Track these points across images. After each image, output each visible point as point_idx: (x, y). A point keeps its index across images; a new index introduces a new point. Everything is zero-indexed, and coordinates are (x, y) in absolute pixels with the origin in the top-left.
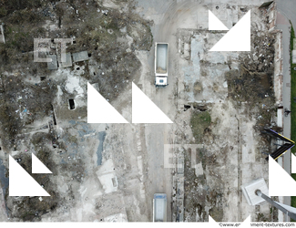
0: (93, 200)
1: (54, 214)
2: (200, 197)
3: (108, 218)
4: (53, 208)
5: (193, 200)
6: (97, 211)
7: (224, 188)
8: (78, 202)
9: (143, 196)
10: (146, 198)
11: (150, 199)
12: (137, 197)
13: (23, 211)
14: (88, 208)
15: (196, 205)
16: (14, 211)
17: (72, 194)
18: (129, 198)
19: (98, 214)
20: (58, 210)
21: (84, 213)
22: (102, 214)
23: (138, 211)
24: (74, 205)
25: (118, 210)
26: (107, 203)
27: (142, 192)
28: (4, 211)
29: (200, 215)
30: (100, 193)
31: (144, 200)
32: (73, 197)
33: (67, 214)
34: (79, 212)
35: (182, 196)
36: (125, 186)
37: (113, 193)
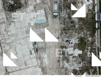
0: (33, 5)
1: (20, 9)
2: (69, 4)
3: (38, 11)
4: (20, 8)
5: (66, 5)
6: (34, 9)
7: (77, 1)
8: (28, 6)
9: (50, 5)
10: (51, 5)
11: (52, 5)
12: (48, 5)
13: (10, 9)
14: (31, 8)
15: (67, 7)
16: (7, 9)
17: (26, 3)
18: (45, 5)
19: (35, 10)
20: (21, 8)
21: (30, 9)
22: (36, 10)
23: (48, 9)
24: (27, 7)
25: (41, 9)
26: (38, 6)
27: (49, 3)
28: (3, 9)
29: (69, 10)
30: (35, 3)
31: (50, 6)
32: (26, 4)
33: (24, 10)
34: (28, 9)
35: (63, 3)
36: (43, 1)
37: (40, 3)
